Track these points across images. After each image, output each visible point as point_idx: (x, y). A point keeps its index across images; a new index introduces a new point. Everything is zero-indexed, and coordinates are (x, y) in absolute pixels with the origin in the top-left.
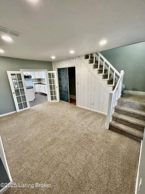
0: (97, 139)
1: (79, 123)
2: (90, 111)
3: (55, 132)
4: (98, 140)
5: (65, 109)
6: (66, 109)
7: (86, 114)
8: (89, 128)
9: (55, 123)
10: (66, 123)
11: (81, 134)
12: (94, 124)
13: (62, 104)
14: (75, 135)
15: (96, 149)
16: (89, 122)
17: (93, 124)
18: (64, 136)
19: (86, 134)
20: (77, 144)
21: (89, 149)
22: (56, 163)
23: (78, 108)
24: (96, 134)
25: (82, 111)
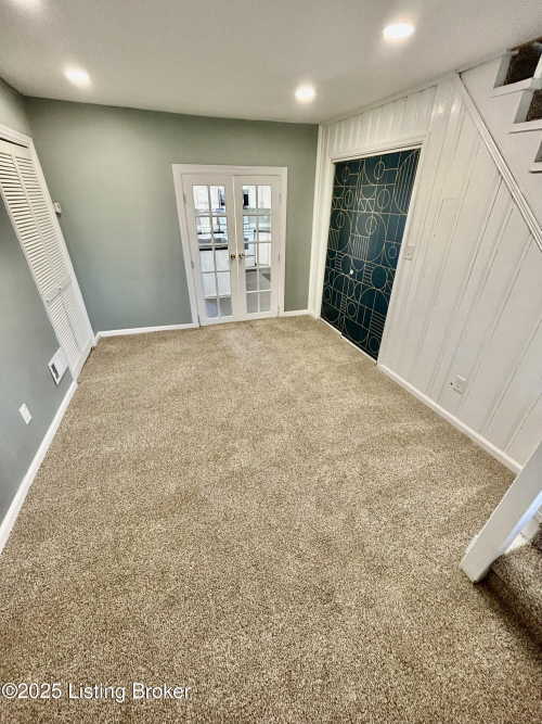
0: (367, 603)
1: (330, 460)
2: (429, 415)
3: (211, 464)
4: (368, 615)
5: (315, 366)
6: (321, 367)
7: (396, 427)
8: (364, 513)
9: (237, 421)
10: (277, 438)
11: (304, 529)
12: (406, 504)
13: (320, 337)
14: (274, 522)
15: (319, 665)
16: (386, 480)
17: (397, 501)
18: (229, 502)
19: (325, 542)
20: (253, 569)
21: (287, 640)
22: (120, 614)
23: (382, 378)
24: (378, 570)
25: (389, 400)
